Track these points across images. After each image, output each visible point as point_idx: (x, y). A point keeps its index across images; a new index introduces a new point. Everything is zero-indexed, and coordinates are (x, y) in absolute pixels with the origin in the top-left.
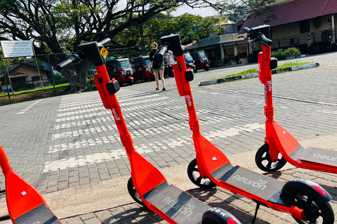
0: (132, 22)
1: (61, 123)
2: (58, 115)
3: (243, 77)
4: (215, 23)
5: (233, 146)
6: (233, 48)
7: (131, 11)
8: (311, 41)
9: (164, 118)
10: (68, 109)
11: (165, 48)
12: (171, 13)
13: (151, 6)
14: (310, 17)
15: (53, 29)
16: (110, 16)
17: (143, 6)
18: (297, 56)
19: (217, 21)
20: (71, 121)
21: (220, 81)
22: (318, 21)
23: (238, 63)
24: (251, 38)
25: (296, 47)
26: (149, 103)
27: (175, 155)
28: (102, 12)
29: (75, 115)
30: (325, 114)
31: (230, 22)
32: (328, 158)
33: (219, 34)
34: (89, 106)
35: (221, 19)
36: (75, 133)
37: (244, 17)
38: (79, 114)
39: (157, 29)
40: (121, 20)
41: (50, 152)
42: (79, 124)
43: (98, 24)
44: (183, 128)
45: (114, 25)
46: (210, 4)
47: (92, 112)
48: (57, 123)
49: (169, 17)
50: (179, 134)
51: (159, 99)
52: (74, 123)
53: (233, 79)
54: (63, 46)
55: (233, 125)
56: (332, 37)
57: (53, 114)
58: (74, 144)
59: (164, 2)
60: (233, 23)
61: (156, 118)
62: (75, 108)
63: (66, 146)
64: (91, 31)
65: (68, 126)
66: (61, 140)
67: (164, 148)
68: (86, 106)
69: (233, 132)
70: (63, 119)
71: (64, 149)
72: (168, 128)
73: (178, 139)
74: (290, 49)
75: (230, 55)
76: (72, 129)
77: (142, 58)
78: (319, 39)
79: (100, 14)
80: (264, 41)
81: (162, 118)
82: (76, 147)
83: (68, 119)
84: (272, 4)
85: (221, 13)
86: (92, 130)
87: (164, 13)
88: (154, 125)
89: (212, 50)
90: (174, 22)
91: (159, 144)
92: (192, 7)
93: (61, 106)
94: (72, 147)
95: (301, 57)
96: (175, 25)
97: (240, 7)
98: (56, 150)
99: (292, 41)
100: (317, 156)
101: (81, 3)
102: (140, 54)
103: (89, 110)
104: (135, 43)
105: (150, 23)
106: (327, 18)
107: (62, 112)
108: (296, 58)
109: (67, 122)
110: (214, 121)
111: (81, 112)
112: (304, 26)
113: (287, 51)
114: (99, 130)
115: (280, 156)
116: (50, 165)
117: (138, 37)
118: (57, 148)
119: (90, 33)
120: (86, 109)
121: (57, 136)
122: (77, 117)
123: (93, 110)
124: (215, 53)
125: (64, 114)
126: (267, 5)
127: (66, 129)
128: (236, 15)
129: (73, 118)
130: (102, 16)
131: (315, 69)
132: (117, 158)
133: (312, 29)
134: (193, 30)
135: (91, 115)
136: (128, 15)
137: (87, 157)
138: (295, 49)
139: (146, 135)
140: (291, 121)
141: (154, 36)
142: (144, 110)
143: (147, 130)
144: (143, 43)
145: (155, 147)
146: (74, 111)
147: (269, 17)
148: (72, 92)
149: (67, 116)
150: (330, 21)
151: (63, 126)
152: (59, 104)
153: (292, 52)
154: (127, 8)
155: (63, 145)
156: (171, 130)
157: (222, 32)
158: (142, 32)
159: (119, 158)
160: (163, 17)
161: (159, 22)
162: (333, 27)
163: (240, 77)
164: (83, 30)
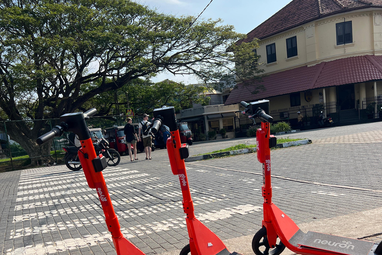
0: (105, 87)
1: (23, 203)
2: (19, 194)
3: (231, 153)
4: (199, 92)
5: (225, 230)
6: (218, 121)
7: (104, 74)
8: (302, 116)
9: (146, 199)
10: (30, 186)
11: (159, 122)
12: (150, 79)
13: (127, 70)
14: (301, 89)
15: (11, 91)
16: (80, 79)
17: (118, 69)
18: (287, 132)
19: (201, 89)
20: (35, 201)
21: (206, 157)
22: (309, 94)
23: (224, 138)
24: (250, 114)
25: (286, 121)
26: (126, 180)
27: (161, 241)
28: (70, 74)
29: (39, 193)
30: (321, 196)
31: (215, 92)
32: (329, 244)
33: (204, 105)
34: (56, 183)
35: (205, 87)
36: (41, 215)
37: (231, 87)
38: (44, 193)
39: (134, 96)
40: (92, 84)
41: (11, 237)
42: (45, 204)
43: (64, 88)
44: (168, 209)
45: (84, 90)
46: (194, 71)
47: (59, 190)
48: (18, 203)
49: (148, 83)
50: (165, 216)
51: (139, 176)
52: (39, 203)
53: (220, 155)
54: (23, 112)
55: (223, 206)
56: (323, 112)
57: (11, 192)
58: (40, 228)
59: (143, 66)
60: (219, 93)
61: (136, 198)
62: (39, 185)
63: (30, 230)
64: (57, 95)
65: (32, 206)
66: (25, 224)
67: (148, 232)
68: (52, 183)
69: (224, 214)
70: (25, 199)
71: (29, 234)
72: (151, 209)
73: (164, 222)
74: (280, 123)
75: (215, 129)
76: (37, 210)
77: (117, 129)
78: (310, 114)
79: (68, 77)
80: (265, 117)
81: (144, 197)
82: (43, 232)
83: (31, 198)
84: (261, 73)
85: (205, 80)
86: (61, 211)
87: (143, 78)
88: (135, 206)
89: (196, 122)
90: (153, 89)
91: (143, 228)
92: (174, 73)
93: (21, 182)
94: (38, 231)
95: (291, 133)
96: (154, 92)
97: (226, 76)
98: (19, 235)
99: (282, 115)
100: (318, 241)
101: (45, 63)
102: (114, 124)
103: (56, 188)
104: (108, 111)
105: (126, 89)
106: (318, 91)
107: (24, 190)
108: (286, 133)
109: (29, 202)
110: (202, 201)
111: (46, 189)
112: (295, 98)
113: (277, 125)
114: (69, 211)
115: (278, 241)
116: (13, 253)
117: (112, 104)
118: (21, 232)
119: (55, 98)
120: (51, 186)
121: (19, 218)
122: (42, 196)
123: (60, 187)
124: (199, 125)
125: (26, 193)
126: (256, 75)
127: (29, 211)
128: (222, 85)
129: (37, 197)
130: (71, 79)
131: (307, 146)
132: (93, 244)
133: (303, 103)
134: (175, 98)
135: (58, 194)
136: (101, 79)
137: (58, 242)
138: (284, 123)
139: (126, 217)
140: (285, 202)
141: (130, 104)
142: (122, 188)
143: (128, 212)
144: (117, 112)
145: (137, 232)
146: (37, 188)
147: (258, 88)
148: (33, 166)
149: (29, 195)
150: (321, 94)
151: (26, 206)
152: (19, 180)
153: (282, 127)
154: (99, 70)
155: (28, 230)
156: (155, 212)
157: (207, 102)
158: (116, 99)
159: (95, 244)
160: (140, 82)
161: (137, 89)
162: (325, 102)
163: (228, 154)
164: (47, 94)
